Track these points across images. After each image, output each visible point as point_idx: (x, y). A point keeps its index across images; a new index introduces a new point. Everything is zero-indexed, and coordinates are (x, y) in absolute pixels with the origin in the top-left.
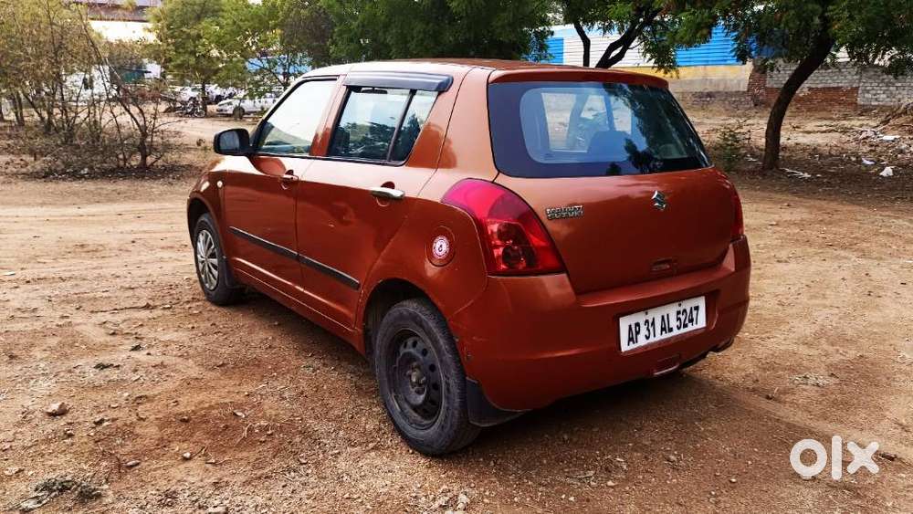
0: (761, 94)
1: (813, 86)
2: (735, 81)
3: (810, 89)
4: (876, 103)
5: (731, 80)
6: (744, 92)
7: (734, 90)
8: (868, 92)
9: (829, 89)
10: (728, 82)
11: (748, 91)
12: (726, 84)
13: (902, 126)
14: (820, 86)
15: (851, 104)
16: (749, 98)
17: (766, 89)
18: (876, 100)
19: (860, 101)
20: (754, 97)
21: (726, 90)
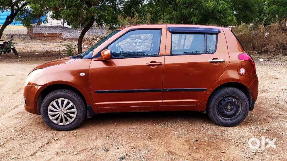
0: (32, 35)
1: (49, 33)
2: (22, 31)
3: (48, 33)
4: (68, 38)
5: (20, 30)
6: (26, 34)
7: (22, 34)
8: (65, 34)
9: (54, 33)
10: (19, 31)
11: (27, 34)
12: (18, 31)
13: (88, 43)
14: (51, 33)
15: (61, 38)
16: (28, 36)
17: (33, 33)
18: (68, 37)
19: (63, 37)
20: (30, 36)
21: (19, 34)
